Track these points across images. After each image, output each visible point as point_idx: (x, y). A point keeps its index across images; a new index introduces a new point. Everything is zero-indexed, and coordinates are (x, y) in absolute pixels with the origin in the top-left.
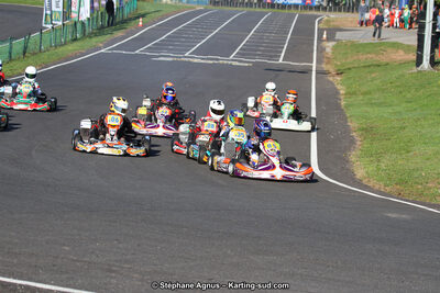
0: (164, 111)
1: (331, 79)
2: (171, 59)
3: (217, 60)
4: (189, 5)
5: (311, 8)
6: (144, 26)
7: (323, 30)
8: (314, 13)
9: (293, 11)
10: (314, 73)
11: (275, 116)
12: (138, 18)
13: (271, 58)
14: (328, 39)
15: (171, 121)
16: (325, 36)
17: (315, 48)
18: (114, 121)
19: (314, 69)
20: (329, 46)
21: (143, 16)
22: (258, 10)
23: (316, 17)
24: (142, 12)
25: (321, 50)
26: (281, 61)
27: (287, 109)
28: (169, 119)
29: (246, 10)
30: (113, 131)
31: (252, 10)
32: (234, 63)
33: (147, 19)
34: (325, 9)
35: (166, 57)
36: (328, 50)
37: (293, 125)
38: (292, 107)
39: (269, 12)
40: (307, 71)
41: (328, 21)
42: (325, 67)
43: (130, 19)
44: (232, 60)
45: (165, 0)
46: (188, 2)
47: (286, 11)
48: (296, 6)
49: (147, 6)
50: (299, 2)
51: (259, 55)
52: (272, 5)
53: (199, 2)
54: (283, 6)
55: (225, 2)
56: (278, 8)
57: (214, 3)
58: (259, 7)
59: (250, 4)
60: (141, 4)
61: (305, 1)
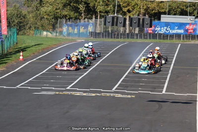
2: (53, 93)
3: (100, 92)
4: (70, 38)
5: (193, 37)
6: (25, 60)
8: (197, 42)
9: (175, 41)
12: (19, 52)
13: (154, 89)
21: (23, 50)
22: (139, 41)
24: (23, 46)
26: (164, 92)
29: (128, 41)
31: (130, 40)
32: (117, 95)
33: (28, 53)
35: (49, 91)
39: (151, 42)
40: (191, 102)
43: (11, 54)
44: (115, 92)
45: (45, 33)
46: (69, 34)
47: (168, 41)
48: (178, 36)
49: (27, 40)
50: (181, 31)
51: (141, 86)
52: (154, 36)
53: (79, 34)
54: (165, 36)
55: (106, 34)
56: (160, 38)
57: (95, 35)
58: (141, 37)
59: (131, 35)
60: (20, 37)
61: (187, 31)
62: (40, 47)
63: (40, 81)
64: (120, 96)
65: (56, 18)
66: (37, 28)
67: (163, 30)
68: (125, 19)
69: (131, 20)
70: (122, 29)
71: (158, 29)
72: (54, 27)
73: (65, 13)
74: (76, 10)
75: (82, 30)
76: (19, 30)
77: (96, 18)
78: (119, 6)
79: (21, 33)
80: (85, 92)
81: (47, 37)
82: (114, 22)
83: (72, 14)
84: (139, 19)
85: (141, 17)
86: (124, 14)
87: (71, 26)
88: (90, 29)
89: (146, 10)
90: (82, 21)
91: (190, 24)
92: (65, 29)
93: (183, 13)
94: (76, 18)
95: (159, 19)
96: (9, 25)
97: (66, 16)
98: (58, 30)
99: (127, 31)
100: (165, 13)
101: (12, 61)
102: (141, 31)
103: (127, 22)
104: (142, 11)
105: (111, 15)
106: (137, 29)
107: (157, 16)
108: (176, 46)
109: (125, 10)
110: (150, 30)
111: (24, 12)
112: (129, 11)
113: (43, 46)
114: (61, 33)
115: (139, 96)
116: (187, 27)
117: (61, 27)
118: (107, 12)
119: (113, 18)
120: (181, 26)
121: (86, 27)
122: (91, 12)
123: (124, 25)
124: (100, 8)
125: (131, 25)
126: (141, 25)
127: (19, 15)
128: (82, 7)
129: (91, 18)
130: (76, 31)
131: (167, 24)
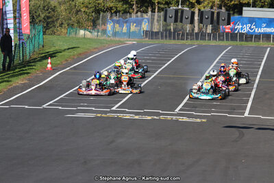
2: (92, 115)
3: (159, 114)
4: (117, 39)
6: (54, 70)
9: (262, 43)
12: (46, 58)
13: (232, 110)
21: (52, 55)
22: (213, 43)
24: (52, 50)
26: (246, 114)
29: (196, 43)
31: (200, 42)
32: (182, 119)
33: (57, 60)
35: (87, 113)
39: (229, 45)
43: (35, 61)
44: (179, 113)
45: (82, 32)
46: (115, 34)
47: (253, 44)
48: (267, 36)
49: (57, 41)
50: (271, 30)
51: (215, 106)
52: (233, 36)
53: (129, 34)
54: (248, 37)
55: (167, 34)
56: (241, 40)
57: (151, 34)
58: (215, 38)
59: (201, 35)
60: (48, 37)
62: (76, 52)
63: (74, 99)
64: (185, 119)
65: (98, 11)
66: (71, 26)
67: (245, 29)
68: (193, 14)
69: (201, 14)
70: (188, 27)
71: (238, 27)
72: (94, 24)
73: (110, 4)
75: (133, 28)
76: (47, 28)
77: (153, 11)
79: (49, 31)
80: (137, 114)
81: (84, 37)
82: (178, 17)
83: (120, 6)
84: (213, 13)
85: (215, 10)
86: (192, 5)
87: (118, 22)
88: (145, 26)
90: (134, 16)
92: (109, 26)
94: (125, 12)
95: (241, 13)
96: (33, 21)
97: (111, 8)
98: (100, 28)
99: (196, 30)
100: (248, 5)
101: (36, 70)
102: (215, 29)
103: (196, 18)
104: (217, 2)
105: (173, 8)
106: (210, 27)
107: (238, 9)
108: (263, 50)
110: (228, 29)
111: (54, 3)
112: (198, 2)
113: (79, 51)
114: (104, 31)
115: (212, 120)
117: (104, 24)
118: (168, 3)
119: (177, 11)
120: (270, 22)
121: (139, 23)
122: (146, 3)
123: (192, 22)
125: (201, 21)
126: (215, 21)
127: (47, 8)
129: (146, 12)
130: (125, 29)
131: (251, 20)
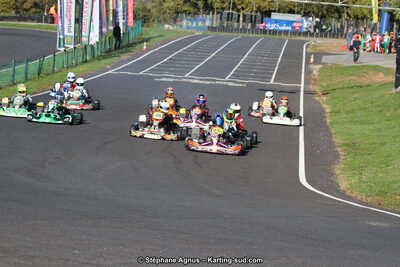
0: (197, 111)
1: (318, 99)
2: (172, 80)
4: (189, 31)
5: (299, 34)
6: (148, 50)
7: (311, 54)
8: (303, 38)
9: (283, 37)
10: (302, 93)
11: (273, 115)
12: (143, 42)
13: (263, 79)
14: (315, 63)
15: (201, 118)
16: (312, 60)
17: (303, 70)
18: (158, 116)
19: (302, 89)
20: (316, 68)
21: (147, 40)
22: (251, 35)
23: (304, 42)
24: (147, 37)
25: (308, 72)
26: (272, 82)
27: (283, 110)
28: (200, 117)
29: (240, 35)
30: (156, 123)
31: (243, 34)
32: (229, 84)
33: (150, 44)
34: (312, 35)
35: (168, 78)
36: (315, 72)
37: (287, 121)
38: (286, 109)
39: (262, 38)
40: (296, 92)
41: (315, 46)
42: (312, 88)
43: (135, 43)
44: (228, 80)
45: (167, 26)
46: (188, 28)
47: (277, 37)
48: (286, 32)
49: (151, 31)
50: (289, 28)
51: (252, 76)
52: (264, 31)
53: (198, 28)
54: (274, 32)
55: (222, 28)
56: (270, 34)
57: (212, 29)
58: (253, 32)
59: (244, 30)
60: (145, 29)
61: (294, 28)
62: (162, 38)
63: (160, 69)
64: (232, 84)
65: (177, 13)
66: (159, 21)
67: (271, 26)
68: (239, 16)
69: (244, 16)
70: (236, 24)
71: (268, 25)
72: (175, 21)
73: (185, 8)
74: (195, 6)
75: (200, 24)
76: (144, 22)
77: (213, 14)
78: (234, 4)
79: (145, 25)
80: (201, 80)
81: (168, 30)
82: (229, 17)
83: (192, 9)
84: (252, 16)
85: (254, 14)
86: (239, 11)
87: (190, 20)
88: (208, 23)
89: (258, 8)
90: (201, 16)
91: (297, 22)
92: (185, 23)
93: (291, 12)
94: (195, 13)
95: (270, 16)
96: (135, 18)
97: (186, 11)
98: (179, 23)
99: (241, 27)
100: (275, 11)
101: (136, 49)
102: (253, 26)
103: (241, 19)
104: (255, 9)
105: (226, 12)
106: (250, 25)
107: (268, 14)
108: (284, 41)
109: (239, 7)
110: (261, 26)
111: (149, 6)
112: (243, 9)
113: (165, 38)
114: (181, 26)
116: (295, 24)
117: (181, 21)
118: (223, 9)
119: (228, 14)
120: (289, 23)
121: (204, 21)
122: (208, 8)
123: (238, 21)
124: (217, 5)
125: (244, 21)
126: (253, 21)
127: (144, 9)
128: (201, 4)
129: (208, 14)
130: (194, 25)
131: (276, 21)
